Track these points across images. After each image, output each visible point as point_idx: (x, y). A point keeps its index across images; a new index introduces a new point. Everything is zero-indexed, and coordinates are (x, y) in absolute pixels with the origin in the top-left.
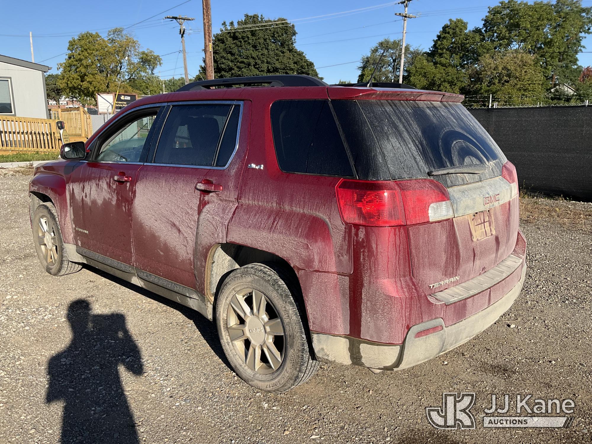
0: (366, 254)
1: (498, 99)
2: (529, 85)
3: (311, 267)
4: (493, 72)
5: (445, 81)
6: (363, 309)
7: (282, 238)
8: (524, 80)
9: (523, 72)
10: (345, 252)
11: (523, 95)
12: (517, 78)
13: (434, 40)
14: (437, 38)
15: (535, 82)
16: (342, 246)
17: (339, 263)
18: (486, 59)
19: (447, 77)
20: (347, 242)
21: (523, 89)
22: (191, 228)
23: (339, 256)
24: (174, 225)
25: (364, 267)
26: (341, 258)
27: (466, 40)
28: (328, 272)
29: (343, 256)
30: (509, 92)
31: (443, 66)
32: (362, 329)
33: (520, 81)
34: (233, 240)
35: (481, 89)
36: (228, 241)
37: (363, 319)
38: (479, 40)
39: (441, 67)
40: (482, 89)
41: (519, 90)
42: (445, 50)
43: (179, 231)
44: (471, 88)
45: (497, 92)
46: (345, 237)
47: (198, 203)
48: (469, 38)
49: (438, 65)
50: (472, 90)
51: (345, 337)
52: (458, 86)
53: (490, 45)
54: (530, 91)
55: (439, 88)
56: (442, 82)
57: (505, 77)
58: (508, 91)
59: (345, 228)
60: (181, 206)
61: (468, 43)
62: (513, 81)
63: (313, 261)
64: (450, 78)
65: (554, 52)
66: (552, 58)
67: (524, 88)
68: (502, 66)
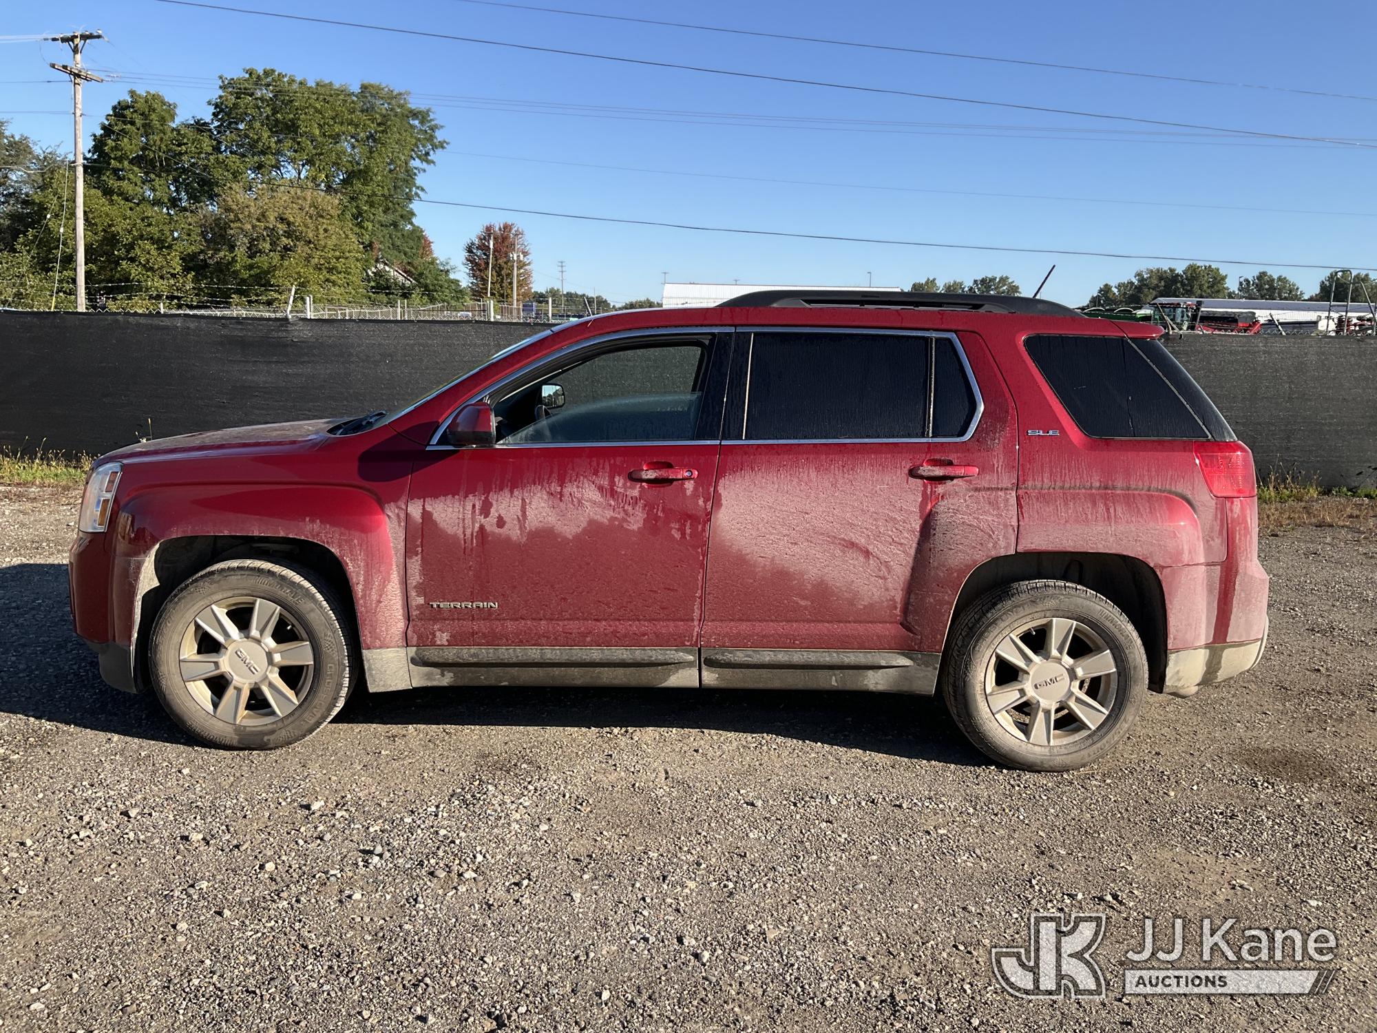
0: (1243, 532)
1: (278, 286)
2: (337, 259)
3: (1180, 561)
4: (256, 226)
5: (141, 237)
6: (1234, 602)
7: (1134, 529)
8: (325, 247)
9: (321, 231)
10: (1216, 534)
11: (328, 280)
12: (310, 242)
13: (95, 135)
14: (102, 132)
15: (348, 254)
16: (1212, 529)
17: (1208, 549)
18: (237, 195)
19: (148, 229)
20: (1219, 522)
21: (326, 268)
22: (901, 544)
23: (1208, 541)
24: (852, 545)
25: (1240, 549)
26: (1211, 542)
27: (179, 145)
28: (1198, 564)
29: (1213, 540)
30: (298, 273)
31: (127, 199)
32: (1230, 629)
33: (317, 249)
34: (1033, 547)
35: (234, 260)
36: (1020, 549)
37: (1233, 617)
38: (209, 149)
39: (123, 202)
40: (236, 261)
41: (318, 268)
42: (126, 163)
43: (867, 553)
44: (210, 258)
45: (274, 270)
46: (1216, 515)
47: (920, 500)
48: (185, 141)
49: (115, 197)
50: (210, 262)
51: (1206, 648)
52: (176, 250)
53: (238, 164)
54: (340, 273)
55: (128, 252)
56: (135, 239)
57: (284, 239)
58: (297, 270)
59: (1216, 504)
60: (872, 510)
61: (186, 153)
62: (302, 249)
63: (1183, 553)
64: (154, 230)
65: (374, 194)
66: (372, 205)
67: (327, 265)
68: (276, 214)
